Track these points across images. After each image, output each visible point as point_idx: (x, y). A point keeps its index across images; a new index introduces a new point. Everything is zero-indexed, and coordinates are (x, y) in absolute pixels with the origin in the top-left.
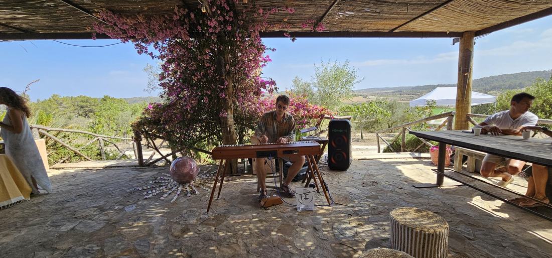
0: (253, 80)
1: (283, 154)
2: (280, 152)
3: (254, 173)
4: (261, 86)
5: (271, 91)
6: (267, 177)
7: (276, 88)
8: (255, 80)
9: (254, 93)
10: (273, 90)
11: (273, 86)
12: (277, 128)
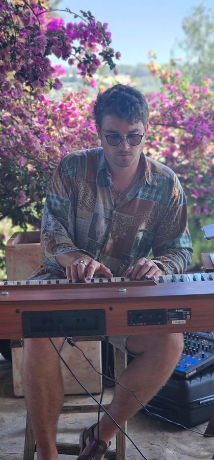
0: (16, 19)
1: (129, 324)
2: (117, 316)
3: (19, 392)
4: (50, 44)
5: (88, 66)
6: (66, 410)
7: (108, 56)
8: (26, 22)
9: (20, 76)
10: (97, 62)
11: (99, 48)
12: (109, 221)
